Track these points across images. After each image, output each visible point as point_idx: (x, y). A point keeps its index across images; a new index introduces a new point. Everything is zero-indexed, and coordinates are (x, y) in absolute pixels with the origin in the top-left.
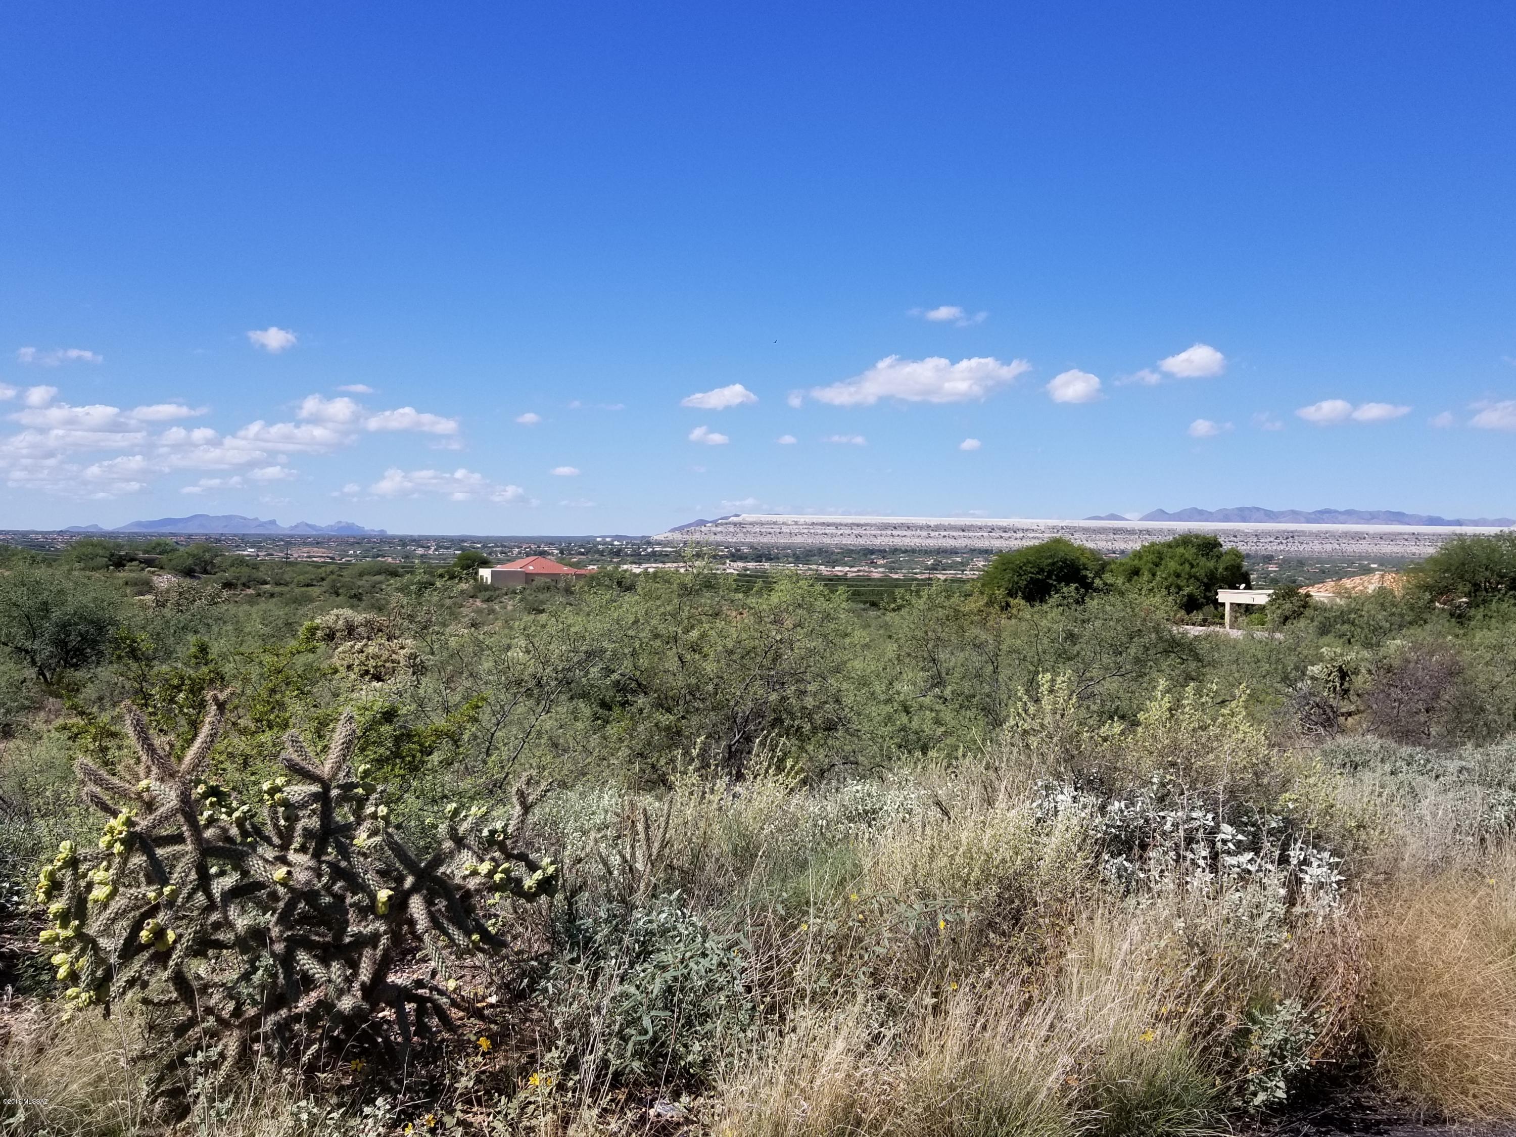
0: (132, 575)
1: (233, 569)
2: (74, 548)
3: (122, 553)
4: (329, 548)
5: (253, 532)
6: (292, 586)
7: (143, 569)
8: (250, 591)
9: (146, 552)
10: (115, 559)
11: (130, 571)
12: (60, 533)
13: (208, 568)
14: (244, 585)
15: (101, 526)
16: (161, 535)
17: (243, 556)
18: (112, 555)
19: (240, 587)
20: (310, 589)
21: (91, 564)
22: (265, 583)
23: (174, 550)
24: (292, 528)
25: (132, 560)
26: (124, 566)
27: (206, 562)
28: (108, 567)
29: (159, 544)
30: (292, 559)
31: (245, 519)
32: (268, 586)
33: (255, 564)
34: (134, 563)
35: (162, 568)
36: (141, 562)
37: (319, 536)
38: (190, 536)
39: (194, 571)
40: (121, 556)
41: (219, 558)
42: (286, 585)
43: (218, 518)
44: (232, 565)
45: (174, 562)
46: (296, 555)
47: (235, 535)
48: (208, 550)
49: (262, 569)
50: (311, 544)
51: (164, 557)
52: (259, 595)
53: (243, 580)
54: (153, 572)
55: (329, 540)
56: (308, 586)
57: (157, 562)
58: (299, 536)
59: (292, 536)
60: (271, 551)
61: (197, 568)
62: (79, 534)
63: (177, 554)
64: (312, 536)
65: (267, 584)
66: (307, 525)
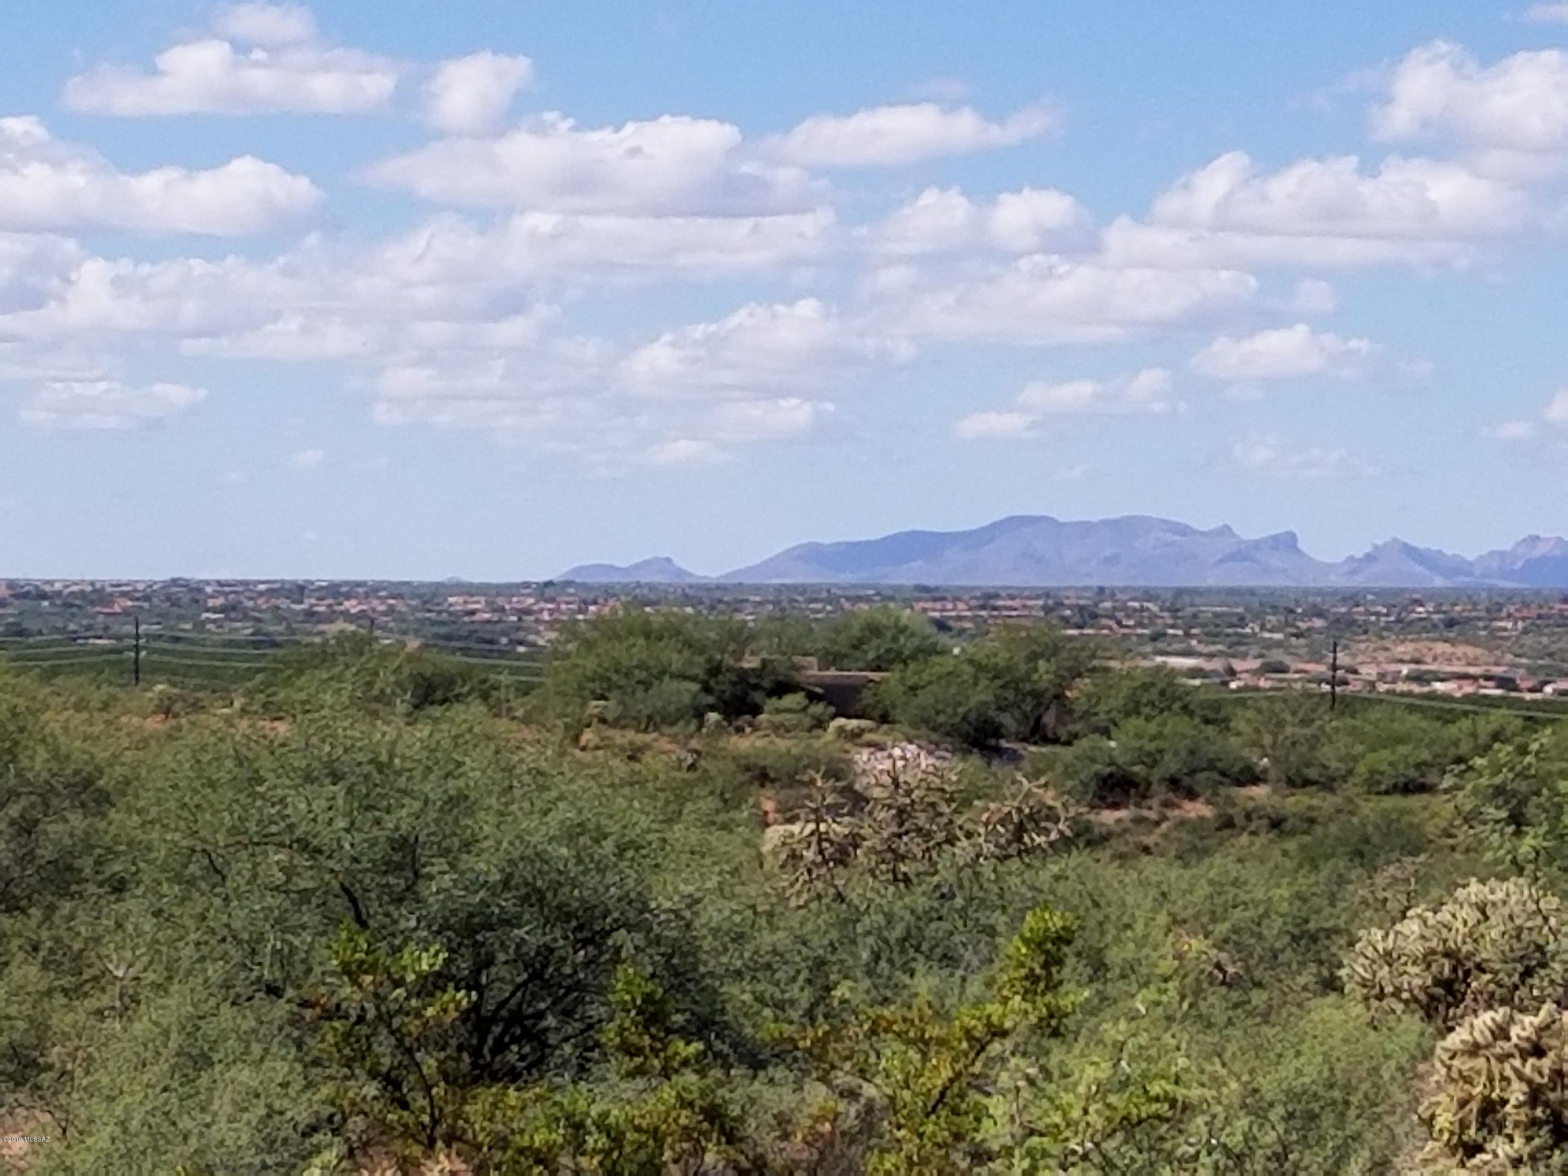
0: (782, 744)
1: (1135, 722)
2: (588, 645)
3: (750, 663)
4: (1494, 640)
5: (1211, 581)
6: (1351, 789)
7: (820, 724)
8: (1197, 810)
9: (831, 659)
10: (723, 684)
11: (779, 729)
12: (546, 590)
13: (1049, 719)
14: (1174, 783)
15: (679, 563)
16: (887, 596)
17: (1174, 673)
18: (715, 670)
19: (1160, 792)
20: (1415, 802)
21: (644, 703)
22: (1253, 778)
23: (928, 651)
24: (1355, 565)
25: (782, 688)
26: (756, 710)
27: (1037, 695)
28: (699, 714)
29: (874, 630)
30: (1355, 686)
31: (1184, 530)
32: (1260, 792)
33: (1216, 706)
34: (792, 700)
35: (884, 719)
36: (812, 697)
37: (1456, 595)
38: (988, 599)
39: (997, 731)
40: (743, 675)
41: (1085, 684)
42: (1328, 784)
43: (1086, 528)
44: (1133, 709)
45: (925, 698)
46: (1369, 672)
47: (1148, 594)
48: (1052, 651)
49: (1239, 724)
50: (1426, 627)
51: (891, 677)
52: (1228, 824)
53: (1172, 765)
54: (855, 736)
55: (1495, 610)
56: (1408, 788)
57: (867, 697)
58: (1380, 594)
59: (1353, 598)
60: (1277, 655)
61: (1007, 720)
62: (609, 592)
63: (939, 665)
64: (1432, 595)
65: (1256, 780)
66: (1409, 550)
